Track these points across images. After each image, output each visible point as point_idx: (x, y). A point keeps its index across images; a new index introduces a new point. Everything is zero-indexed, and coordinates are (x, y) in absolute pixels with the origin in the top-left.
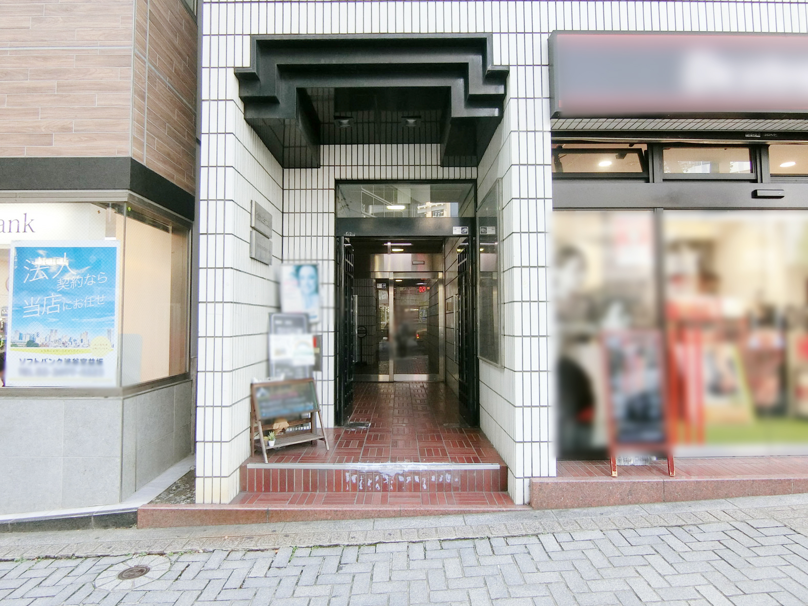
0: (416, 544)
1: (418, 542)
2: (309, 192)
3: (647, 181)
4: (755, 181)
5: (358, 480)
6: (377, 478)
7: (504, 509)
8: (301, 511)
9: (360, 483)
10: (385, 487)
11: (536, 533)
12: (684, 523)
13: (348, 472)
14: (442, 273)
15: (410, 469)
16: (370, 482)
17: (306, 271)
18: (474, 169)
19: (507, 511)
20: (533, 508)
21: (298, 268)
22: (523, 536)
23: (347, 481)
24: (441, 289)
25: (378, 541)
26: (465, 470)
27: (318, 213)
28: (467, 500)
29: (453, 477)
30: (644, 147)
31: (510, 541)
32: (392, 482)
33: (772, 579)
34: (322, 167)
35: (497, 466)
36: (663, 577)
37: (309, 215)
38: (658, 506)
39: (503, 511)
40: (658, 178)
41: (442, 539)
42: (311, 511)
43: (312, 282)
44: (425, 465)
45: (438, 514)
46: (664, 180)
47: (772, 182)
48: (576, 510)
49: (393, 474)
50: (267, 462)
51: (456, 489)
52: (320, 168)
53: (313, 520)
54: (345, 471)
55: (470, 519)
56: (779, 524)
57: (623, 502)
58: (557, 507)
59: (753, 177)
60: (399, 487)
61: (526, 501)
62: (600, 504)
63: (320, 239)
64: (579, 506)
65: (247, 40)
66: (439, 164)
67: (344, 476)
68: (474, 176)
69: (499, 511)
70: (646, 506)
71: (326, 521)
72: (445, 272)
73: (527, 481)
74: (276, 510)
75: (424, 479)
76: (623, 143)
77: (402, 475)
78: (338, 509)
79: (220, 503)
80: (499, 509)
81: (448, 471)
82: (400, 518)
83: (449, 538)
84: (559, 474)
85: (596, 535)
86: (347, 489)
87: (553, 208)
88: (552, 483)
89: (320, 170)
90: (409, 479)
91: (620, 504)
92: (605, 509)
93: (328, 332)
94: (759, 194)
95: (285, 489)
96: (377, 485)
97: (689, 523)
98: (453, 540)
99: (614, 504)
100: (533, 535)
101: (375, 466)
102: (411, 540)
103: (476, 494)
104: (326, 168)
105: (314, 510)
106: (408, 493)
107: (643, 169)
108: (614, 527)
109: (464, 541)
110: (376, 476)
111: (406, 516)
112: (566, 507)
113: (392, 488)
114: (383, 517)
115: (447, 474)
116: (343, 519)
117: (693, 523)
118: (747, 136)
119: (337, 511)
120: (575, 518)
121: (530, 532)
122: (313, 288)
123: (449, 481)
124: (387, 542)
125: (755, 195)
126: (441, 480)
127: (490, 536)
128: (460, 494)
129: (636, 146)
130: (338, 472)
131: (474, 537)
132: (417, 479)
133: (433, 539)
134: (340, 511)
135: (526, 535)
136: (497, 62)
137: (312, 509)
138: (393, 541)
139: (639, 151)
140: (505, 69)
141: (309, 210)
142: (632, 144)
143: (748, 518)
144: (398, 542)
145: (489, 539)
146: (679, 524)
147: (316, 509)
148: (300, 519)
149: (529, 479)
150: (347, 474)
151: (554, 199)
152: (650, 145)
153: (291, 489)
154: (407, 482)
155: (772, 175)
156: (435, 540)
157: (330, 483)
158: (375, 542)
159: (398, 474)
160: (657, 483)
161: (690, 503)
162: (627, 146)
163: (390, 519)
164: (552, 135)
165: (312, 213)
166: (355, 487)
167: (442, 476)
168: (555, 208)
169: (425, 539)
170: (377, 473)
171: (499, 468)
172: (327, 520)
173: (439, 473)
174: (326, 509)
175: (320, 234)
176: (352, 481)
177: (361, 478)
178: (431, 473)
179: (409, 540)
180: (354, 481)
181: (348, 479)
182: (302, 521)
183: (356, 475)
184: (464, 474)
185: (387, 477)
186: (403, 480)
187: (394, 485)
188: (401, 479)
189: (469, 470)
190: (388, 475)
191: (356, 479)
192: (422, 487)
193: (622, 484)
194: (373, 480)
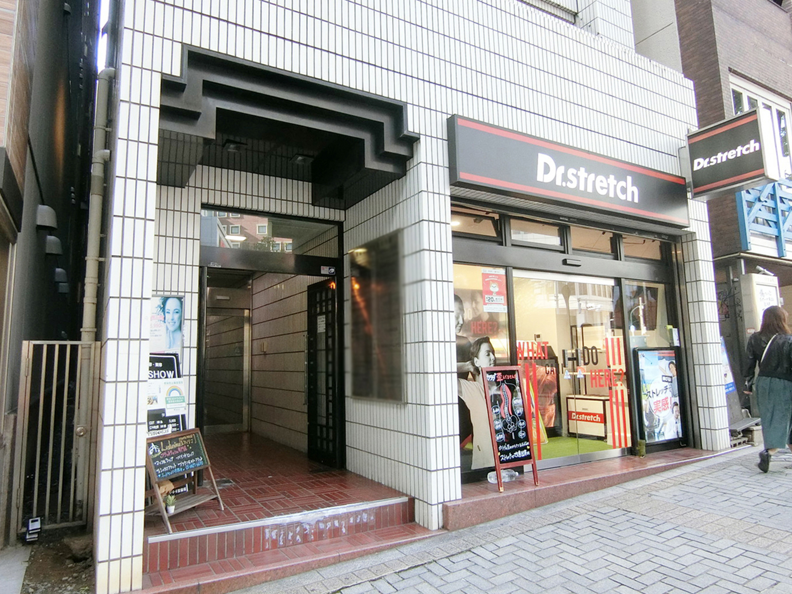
0: (377, 581)
1: (378, 579)
2: (170, 213)
3: (501, 244)
4: (563, 252)
5: (278, 535)
6: (298, 529)
7: (427, 536)
8: (238, 577)
9: (281, 538)
10: (305, 537)
11: (468, 548)
12: (561, 520)
13: (268, 528)
14: (248, 311)
15: (331, 514)
16: (291, 534)
17: (172, 304)
18: (343, 212)
19: (430, 537)
20: (448, 530)
21: (165, 299)
22: (459, 553)
23: (267, 538)
24: (247, 328)
25: (341, 587)
26: (380, 507)
27: (180, 238)
28: (391, 535)
29: (369, 515)
30: (497, 217)
31: (453, 559)
32: (313, 531)
33: (639, 542)
34: (187, 188)
35: (405, 499)
36: (579, 556)
37: (169, 240)
38: (534, 511)
39: (426, 538)
40: (509, 244)
41: (397, 571)
42: (249, 575)
43: (177, 316)
44: (344, 507)
45: (374, 553)
46: (512, 245)
47: (574, 254)
48: (481, 525)
49: (313, 523)
50: (171, 532)
51: (372, 528)
52: (184, 188)
53: (251, 586)
54: (264, 527)
55: (406, 550)
56: (616, 509)
57: (511, 512)
58: (466, 526)
59: (562, 249)
60: (319, 535)
61: (441, 525)
62: (496, 517)
63: (182, 268)
64: (482, 522)
65: (178, 48)
66: (310, 202)
67: (264, 533)
68: (343, 219)
69: (424, 538)
70: (527, 513)
71: (267, 583)
72: (252, 310)
73: (440, 506)
74: (208, 583)
75: (343, 522)
76: (481, 211)
77: (322, 522)
78: (278, 567)
79: (131, 590)
80: (423, 536)
81: (364, 511)
82: (340, 564)
83: (403, 569)
84: (464, 495)
85: (511, 540)
86: (267, 547)
87: (454, 261)
88: (462, 504)
89: (185, 190)
90: (329, 525)
91: (509, 515)
92: (502, 520)
93: (189, 375)
94: (568, 262)
95: (196, 560)
96: (298, 537)
97: (564, 519)
98: (406, 570)
99: (505, 515)
100: (467, 551)
101: (296, 517)
102: (371, 579)
103: (389, 529)
104: (192, 190)
105: (253, 574)
106: (328, 540)
107: (497, 234)
108: (520, 532)
109: (416, 569)
110: (296, 527)
111: (345, 560)
112: (473, 524)
113: (312, 537)
114: (323, 567)
115: (364, 514)
116: (283, 577)
117: (565, 518)
118: (561, 218)
119: (277, 569)
120: (487, 531)
121: (464, 549)
122: (177, 324)
123: (365, 520)
124: (349, 585)
125: (565, 262)
126: (358, 521)
127: (435, 559)
128: (375, 532)
129: (490, 215)
130: (257, 529)
131: (423, 563)
132: (337, 524)
133: (389, 573)
134: (280, 569)
135: (462, 552)
136: (410, 129)
137: (249, 573)
138: (355, 583)
139: (492, 219)
140: (417, 136)
141: (169, 234)
142: (488, 213)
143: (595, 508)
144: (359, 584)
145: (435, 561)
146: (558, 521)
147: (254, 572)
148: (237, 587)
149: (441, 505)
150: (267, 530)
151: (454, 252)
152: (501, 215)
153: (203, 559)
154: (327, 528)
155: (573, 249)
156: (392, 574)
157: (248, 544)
158: (338, 589)
159: (318, 522)
160: (531, 492)
161: (553, 505)
162: (484, 214)
163: (331, 566)
164: (451, 200)
165: (173, 237)
166: (275, 543)
167: (359, 516)
168: (455, 262)
169: (383, 575)
170: (299, 523)
171: (407, 500)
172: (266, 581)
173: (356, 513)
174: (265, 569)
175: (182, 262)
176: (271, 537)
177: (282, 532)
178: (348, 515)
179: (369, 579)
180: (274, 537)
181: (267, 536)
182: (240, 589)
183: (276, 530)
184: (379, 511)
185: (308, 527)
186: (323, 527)
187: (315, 534)
188: (322, 526)
189: (383, 506)
190: (309, 524)
191: (276, 535)
192: (342, 531)
193: (508, 497)
194: (295, 533)
